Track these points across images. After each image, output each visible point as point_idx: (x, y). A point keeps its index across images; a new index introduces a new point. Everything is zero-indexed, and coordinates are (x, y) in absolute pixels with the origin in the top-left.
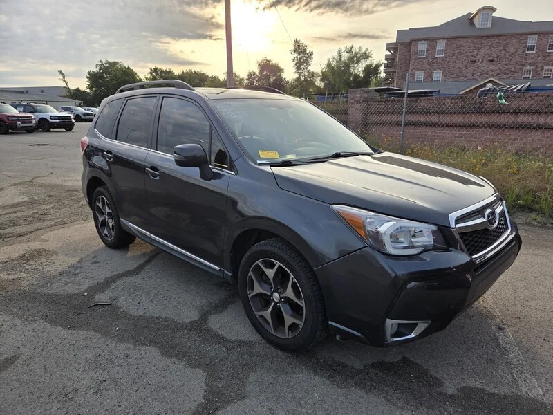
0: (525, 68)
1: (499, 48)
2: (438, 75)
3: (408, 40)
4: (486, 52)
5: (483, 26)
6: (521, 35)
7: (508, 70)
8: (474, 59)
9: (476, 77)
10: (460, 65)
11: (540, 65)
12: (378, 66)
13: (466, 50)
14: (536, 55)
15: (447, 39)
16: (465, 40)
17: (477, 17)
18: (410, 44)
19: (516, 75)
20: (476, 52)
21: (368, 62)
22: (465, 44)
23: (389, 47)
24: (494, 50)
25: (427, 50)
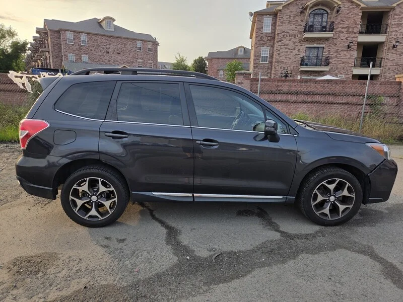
0: (138, 60)
1: (122, 46)
2: (85, 58)
3: (57, 29)
4: (115, 47)
5: (108, 29)
6: (133, 39)
7: (129, 60)
8: (108, 51)
9: (111, 63)
10: (99, 53)
11: (145, 59)
12: (25, 44)
13: (102, 44)
14: (143, 53)
15: (88, 34)
16: (100, 37)
17: (104, 22)
18: (59, 32)
19: (134, 64)
20: (108, 46)
21: (14, 39)
22: (100, 40)
23: (39, 31)
24: (119, 46)
25: (74, 39)
